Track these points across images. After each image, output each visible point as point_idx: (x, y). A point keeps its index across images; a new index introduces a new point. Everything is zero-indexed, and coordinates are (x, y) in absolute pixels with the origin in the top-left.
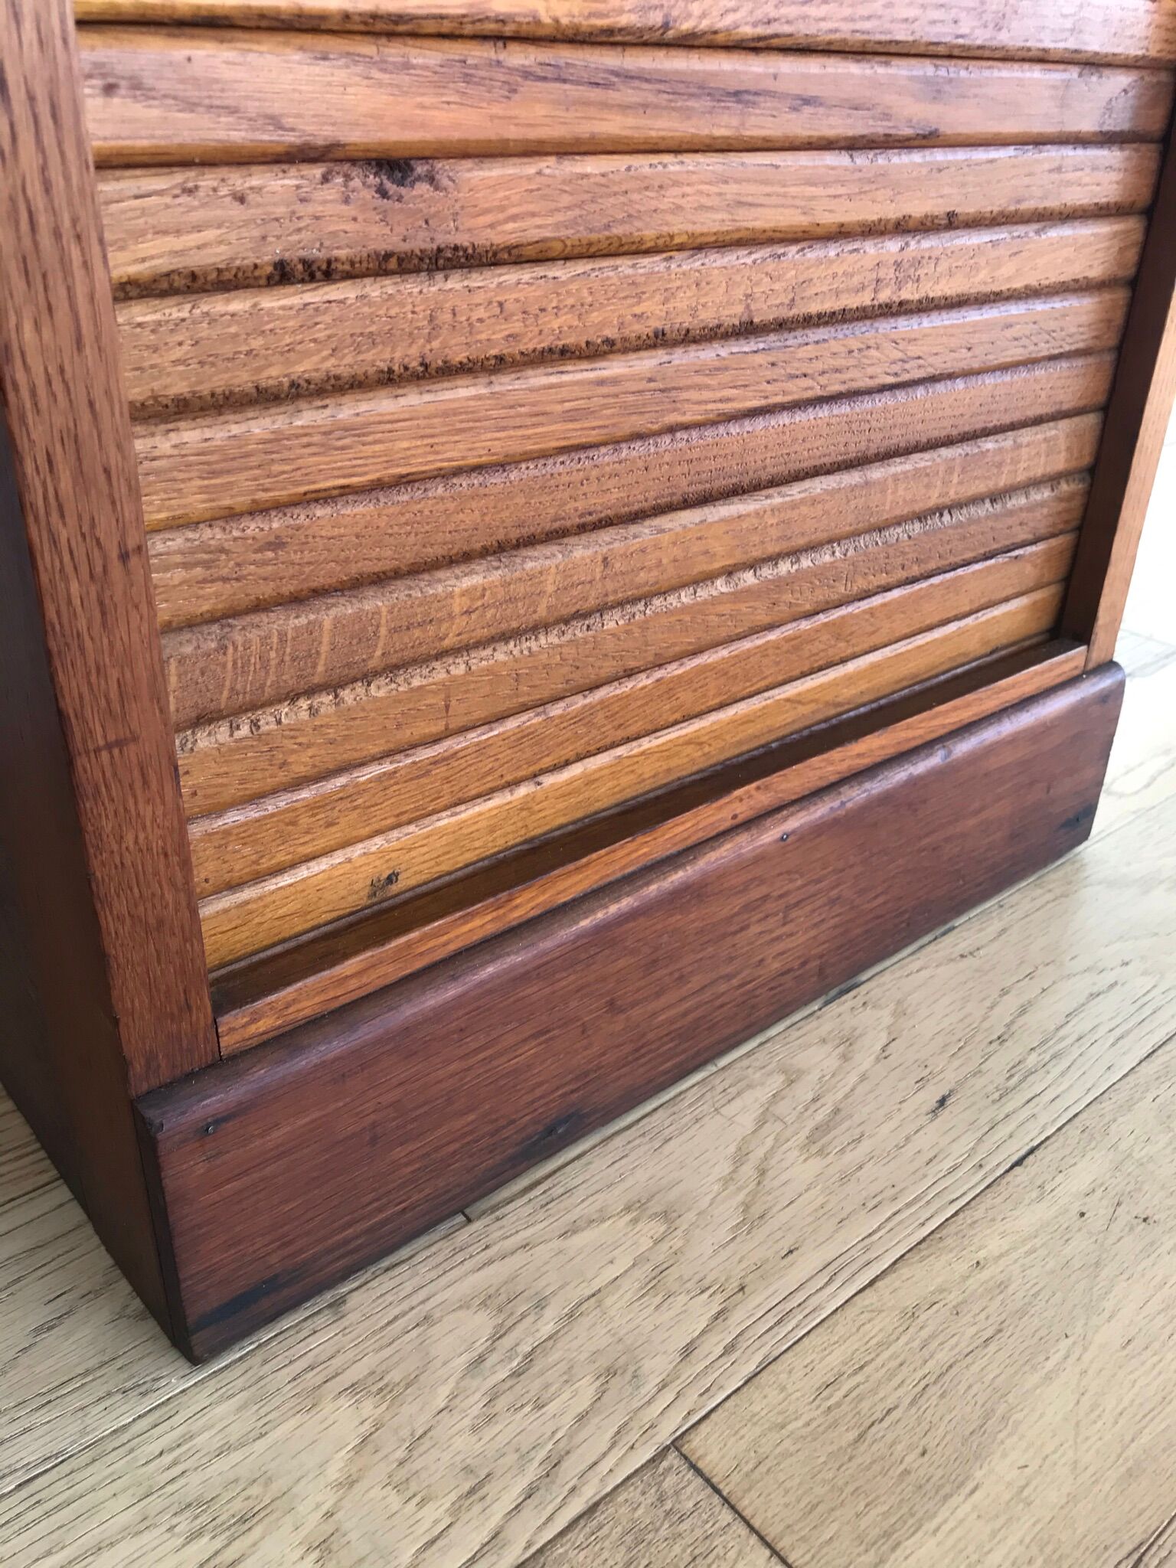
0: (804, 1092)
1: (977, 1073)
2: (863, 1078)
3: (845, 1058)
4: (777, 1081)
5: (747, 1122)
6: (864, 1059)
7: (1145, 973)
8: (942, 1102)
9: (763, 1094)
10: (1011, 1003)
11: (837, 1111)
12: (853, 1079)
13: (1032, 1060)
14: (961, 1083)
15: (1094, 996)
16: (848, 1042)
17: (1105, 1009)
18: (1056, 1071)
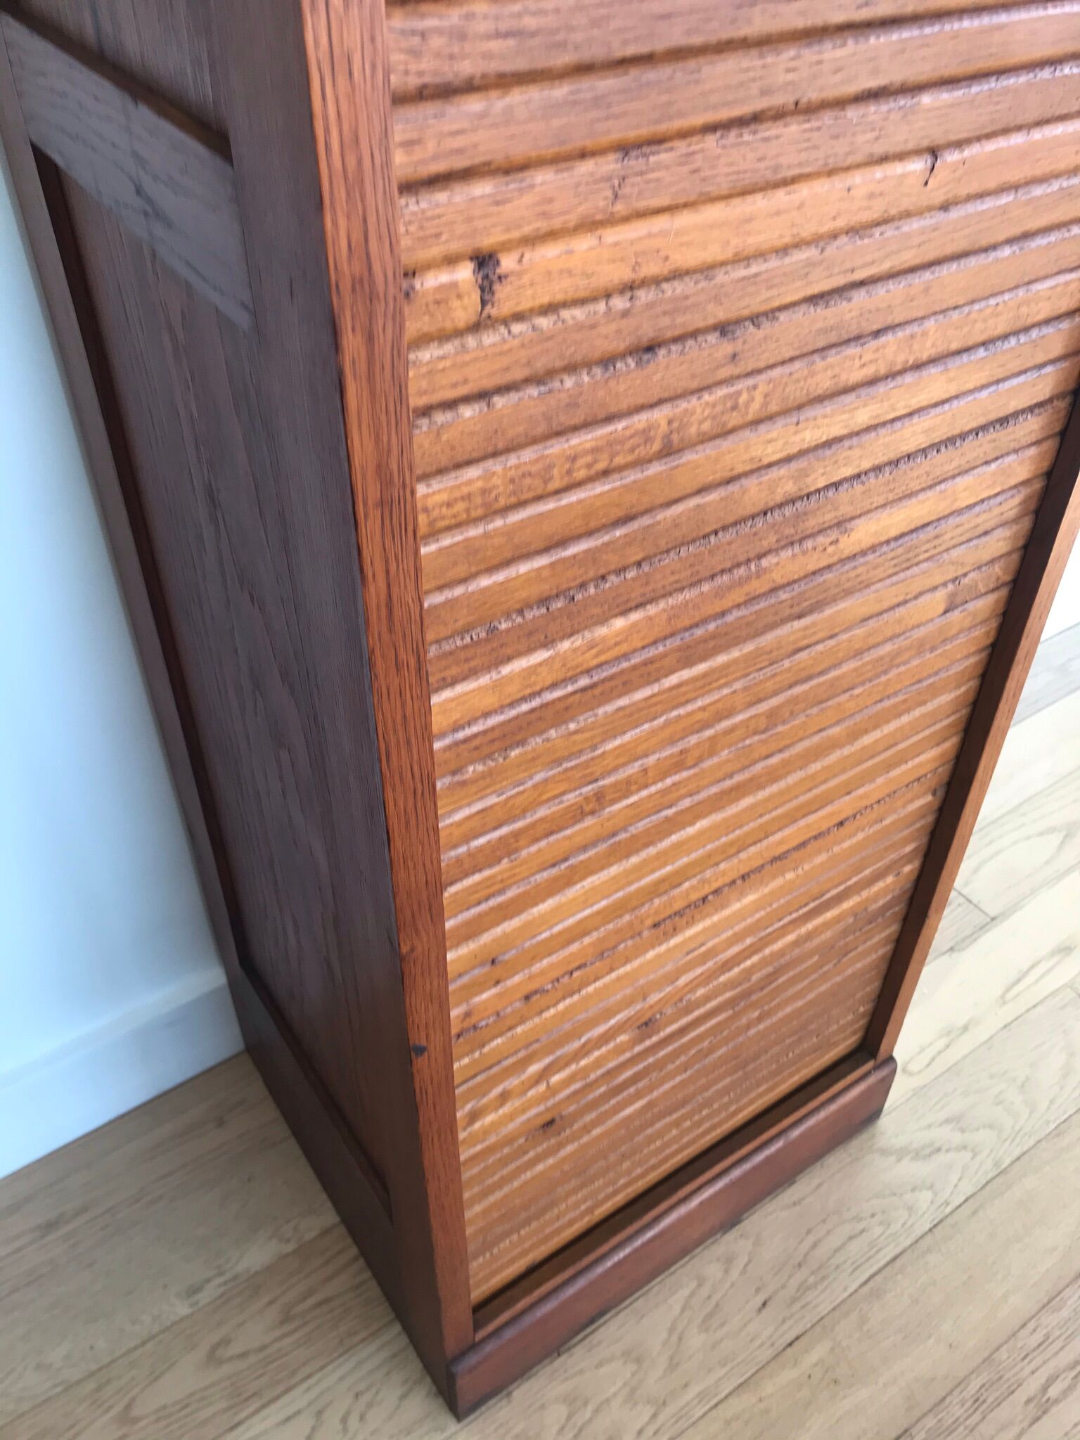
0: (705, 1291)
1: (783, 1287)
2: (733, 1285)
3: (727, 1271)
4: (693, 1284)
5: (677, 1309)
6: (735, 1273)
7: (881, 1223)
8: (764, 1304)
9: (685, 1292)
10: (811, 1239)
11: (717, 1305)
12: (728, 1285)
13: (812, 1280)
14: (776, 1292)
15: (851, 1238)
16: (729, 1261)
17: (854, 1248)
18: (820, 1288)
